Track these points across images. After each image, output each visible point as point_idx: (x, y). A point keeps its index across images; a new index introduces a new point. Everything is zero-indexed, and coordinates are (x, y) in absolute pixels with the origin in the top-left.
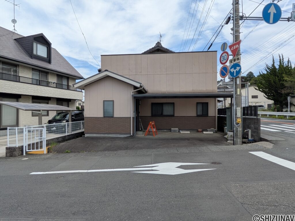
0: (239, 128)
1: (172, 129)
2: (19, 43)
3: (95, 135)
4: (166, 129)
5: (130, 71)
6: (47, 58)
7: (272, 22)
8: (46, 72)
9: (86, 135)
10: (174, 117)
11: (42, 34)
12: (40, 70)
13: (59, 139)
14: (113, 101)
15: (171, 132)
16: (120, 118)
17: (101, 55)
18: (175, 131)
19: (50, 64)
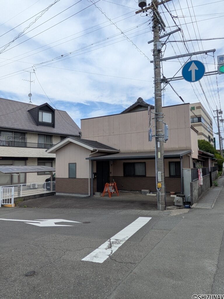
0: (160, 193)
1: (143, 190)
2: (31, 114)
3: (63, 194)
4: (138, 191)
5: (104, 132)
6: (52, 123)
7: (195, 80)
8: (49, 136)
9: (57, 194)
10: (146, 178)
11: (47, 103)
12: (45, 135)
13: (36, 196)
14: (76, 163)
15: (141, 193)
16: (81, 179)
17: (81, 120)
18: (145, 193)
19: (54, 128)
